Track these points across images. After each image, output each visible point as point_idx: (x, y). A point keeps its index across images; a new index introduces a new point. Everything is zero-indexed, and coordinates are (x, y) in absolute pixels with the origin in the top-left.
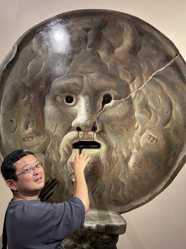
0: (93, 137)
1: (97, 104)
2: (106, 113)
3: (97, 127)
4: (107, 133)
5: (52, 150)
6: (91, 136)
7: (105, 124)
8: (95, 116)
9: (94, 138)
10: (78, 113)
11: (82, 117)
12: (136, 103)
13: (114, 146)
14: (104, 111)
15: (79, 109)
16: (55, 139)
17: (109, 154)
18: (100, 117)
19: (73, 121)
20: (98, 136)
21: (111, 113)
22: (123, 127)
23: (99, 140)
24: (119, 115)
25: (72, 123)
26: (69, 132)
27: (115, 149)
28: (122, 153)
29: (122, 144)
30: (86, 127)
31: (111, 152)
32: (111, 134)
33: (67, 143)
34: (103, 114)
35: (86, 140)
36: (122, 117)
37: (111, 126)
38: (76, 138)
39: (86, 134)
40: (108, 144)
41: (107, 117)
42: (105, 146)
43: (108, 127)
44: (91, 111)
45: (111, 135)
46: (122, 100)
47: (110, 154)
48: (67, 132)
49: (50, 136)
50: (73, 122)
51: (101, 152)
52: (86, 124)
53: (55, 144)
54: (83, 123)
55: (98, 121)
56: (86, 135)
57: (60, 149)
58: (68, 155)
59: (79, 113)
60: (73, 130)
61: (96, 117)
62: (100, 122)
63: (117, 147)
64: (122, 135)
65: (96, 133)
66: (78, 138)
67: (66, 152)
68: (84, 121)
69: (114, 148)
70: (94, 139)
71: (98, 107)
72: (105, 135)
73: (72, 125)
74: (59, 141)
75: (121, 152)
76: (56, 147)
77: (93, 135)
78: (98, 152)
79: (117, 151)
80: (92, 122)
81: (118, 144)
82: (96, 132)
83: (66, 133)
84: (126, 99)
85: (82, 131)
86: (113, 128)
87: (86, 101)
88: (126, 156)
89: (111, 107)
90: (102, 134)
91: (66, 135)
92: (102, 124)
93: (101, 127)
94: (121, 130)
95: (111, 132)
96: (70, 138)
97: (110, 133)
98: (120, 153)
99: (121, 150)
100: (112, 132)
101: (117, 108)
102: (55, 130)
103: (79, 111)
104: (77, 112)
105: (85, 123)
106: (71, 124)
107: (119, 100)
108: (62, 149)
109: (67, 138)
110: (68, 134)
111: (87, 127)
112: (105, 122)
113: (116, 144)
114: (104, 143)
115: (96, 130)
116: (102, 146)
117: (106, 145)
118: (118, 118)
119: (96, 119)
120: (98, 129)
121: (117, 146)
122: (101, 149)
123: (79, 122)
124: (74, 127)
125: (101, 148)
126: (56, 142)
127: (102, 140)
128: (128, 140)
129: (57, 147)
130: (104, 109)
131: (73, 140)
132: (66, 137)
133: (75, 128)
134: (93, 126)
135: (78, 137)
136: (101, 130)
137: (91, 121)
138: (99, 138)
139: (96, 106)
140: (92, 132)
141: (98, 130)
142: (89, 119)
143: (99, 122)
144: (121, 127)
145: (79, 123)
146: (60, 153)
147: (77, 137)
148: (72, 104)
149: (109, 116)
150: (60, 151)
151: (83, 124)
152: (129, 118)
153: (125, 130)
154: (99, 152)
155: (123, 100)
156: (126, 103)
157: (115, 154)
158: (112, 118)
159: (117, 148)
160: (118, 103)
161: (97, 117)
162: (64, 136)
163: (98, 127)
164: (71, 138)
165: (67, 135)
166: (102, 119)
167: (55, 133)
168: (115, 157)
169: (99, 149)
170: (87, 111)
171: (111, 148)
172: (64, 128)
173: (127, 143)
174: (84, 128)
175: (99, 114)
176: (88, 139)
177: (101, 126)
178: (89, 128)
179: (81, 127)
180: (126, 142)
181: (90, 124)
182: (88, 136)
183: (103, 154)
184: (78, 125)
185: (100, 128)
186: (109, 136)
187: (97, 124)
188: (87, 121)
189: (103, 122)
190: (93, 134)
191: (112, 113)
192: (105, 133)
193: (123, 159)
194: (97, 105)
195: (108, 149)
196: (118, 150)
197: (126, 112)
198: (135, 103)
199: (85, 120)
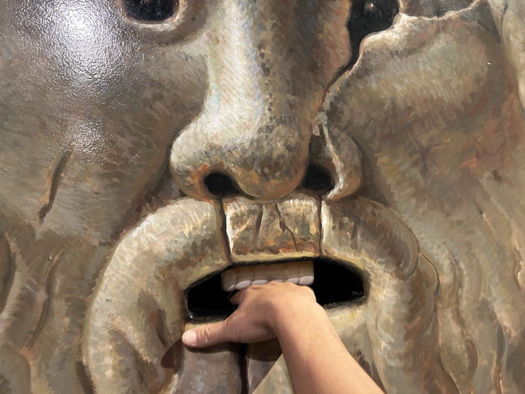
0: (313, 229)
1: (322, 32)
2: (377, 82)
3: (333, 166)
4: (396, 198)
5: (24, 351)
6: (304, 225)
7: (375, 146)
8: (318, 103)
9: (321, 237)
10: (212, 85)
11: (236, 106)
12: (516, 37)
13: (446, 279)
14: (365, 72)
15: (215, 55)
16: (47, 267)
17: (421, 330)
18: (345, 108)
19: (176, 135)
20: (346, 219)
21: (401, 83)
22: (472, 163)
23: (354, 247)
24: (445, 96)
25: (170, 147)
26: (154, 210)
27: (451, 296)
28: (493, 317)
29: (483, 258)
30: (266, 170)
31: (432, 320)
32: (418, 206)
33: (140, 284)
34: (361, 87)
35: (274, 251)
36: (462, 108)
37: (411, 155)
38: (209, 243)
39: (271, 214)
40: (406, 271)
41: (386, 108)
42: (395, 282)
43: (397, 162)
44: (287, 73)
45: (421, 211)
46: (450, 19)
47: (428, 332)
48: (139, 210)
49: (13, 245)
50: (179, 140)
51: (371, 323)
52: (266, 149)
53: (47, 306)
54: (247, 145)
55: (336, 131)
56: (270, 222)
57: (92, 337)
58: (154, 373)
59: (217, 82)
60: (183, 195)
61: (321, 109)
62: (349, 134)
63: (458, 282)
64: (477, 206)
65: (329, 203)
66: (220, 247)
67: (135, 354)
68: (250, 134)
69: (443, 287)
70: (324, 240)
71: (331, 52)
72: (384, 213)
73: (174, 158)
74: (82, 278)
75: (485, 311)
76: (61, 321)
77: (312, 217)
78: (358, 330)
79: (464, 303)
80: (300, 136)
81: (462, 265)
82: (331, 194)
83: (132, 218)
84: (466, 13)
85: (242, 199)
86: (424, 172)
87: (253, 10)
88: (514, 334)
89: (397, 53)
90: (369, 209)
91: (135, 233)
92: (360, 148)
93: (355, 168)
94: (469, 180)
95: (414, 195)
96: (161, 247)
97: (413, 201)
98: (481, 317)
99: (483, 295)
100: (419, 194)
101: (428, 58)
102: (52, 198)
103: (218, 72)
104: (203, 74)
105: (260, 147)
106: (168, 154)
107: (435, 18)
108: (105, 333)
109: (139, 248)
110: (144, 224)
111: (269, 167)
112: (374, 135)
113: (455, 264)
114: (386, 263)
115: (332, 188)
116: (373, 285)
117: (399, 275)
118: (441, 113)
119: (325, 117)
120: (341, 180)
121: (461, 275)
122: (370, 303)
123: (216, 142)
124: (188, 173)
125: (374, 300)
126: (57, 289)
127: (369, 246)
128: (510, 234)
129: (67, 320)
130: (363, 60)
131: (184, 262)
132: (135, 245)
133: (196, 181)
134: (311, 161)
135: (219, 237)
136: (356, 183)
137: (297, 134)
138: (354, 235)
139: (317, 44)
140: (304, 203)
141: (341, 185)
142: (281, 121)
143: (343, 135)
144: (465, 163)
145: (218, 149)
146: (92, 366)
147: (214, 236)
148: (168, 25)
149: (393, 102)
150: (92, 351)
151: (244, 151)
152: (497, 112)
153: (485, 179)
154: (364, 328)
155: (451, 14)
156: (468, 32)
157: (456, 330)
158: (409, 109)
159: (461, 286)
160: (431, 31)
161: (327, 105)
162: (116, 235)
163: (338, 169)
164: (173, 247)
165: (138, 229)
166: (360, 121)
167: (50, 223)
168: (458, 347)
169: (360, 303)
170: (266, 71)
171: (429, 293)
172: (113, 185)
173: (508, 254)
174: (254, 177)
175: (336, 87)
176: (288, 248)
177: (357, 161)
178: (288, 173)
179: (236, 172)
180: (501, 249)
181: (289, 148)
182: (283, 225)
183: (388, 336)
184: (216, 158)
185: (350, 175)
186: (405, 217)
187: (330, 147)
188: (269, 129)
189: (368, 134)
190: (315, 209)
191: (407, 81)
192: (386, 204)
193: (500, 355)
194: (321, 36)
195: (411, 302)
196: (467, 299)
197: (478, 80)
198: (512, 38)
199: (257, 123)
